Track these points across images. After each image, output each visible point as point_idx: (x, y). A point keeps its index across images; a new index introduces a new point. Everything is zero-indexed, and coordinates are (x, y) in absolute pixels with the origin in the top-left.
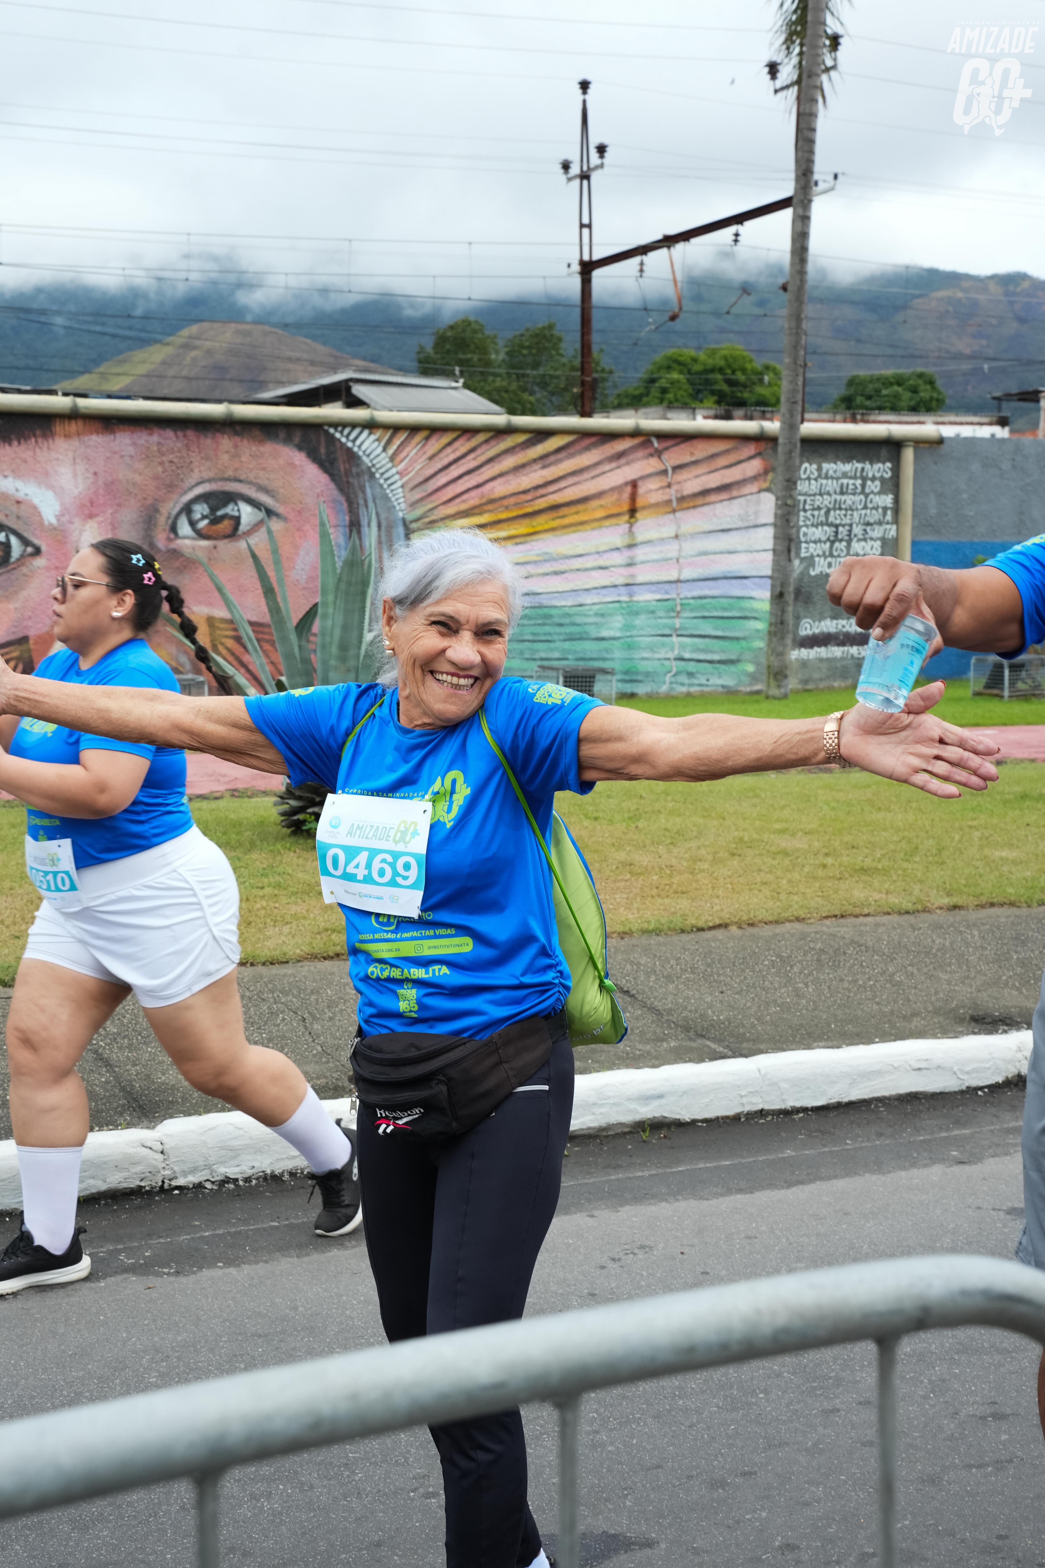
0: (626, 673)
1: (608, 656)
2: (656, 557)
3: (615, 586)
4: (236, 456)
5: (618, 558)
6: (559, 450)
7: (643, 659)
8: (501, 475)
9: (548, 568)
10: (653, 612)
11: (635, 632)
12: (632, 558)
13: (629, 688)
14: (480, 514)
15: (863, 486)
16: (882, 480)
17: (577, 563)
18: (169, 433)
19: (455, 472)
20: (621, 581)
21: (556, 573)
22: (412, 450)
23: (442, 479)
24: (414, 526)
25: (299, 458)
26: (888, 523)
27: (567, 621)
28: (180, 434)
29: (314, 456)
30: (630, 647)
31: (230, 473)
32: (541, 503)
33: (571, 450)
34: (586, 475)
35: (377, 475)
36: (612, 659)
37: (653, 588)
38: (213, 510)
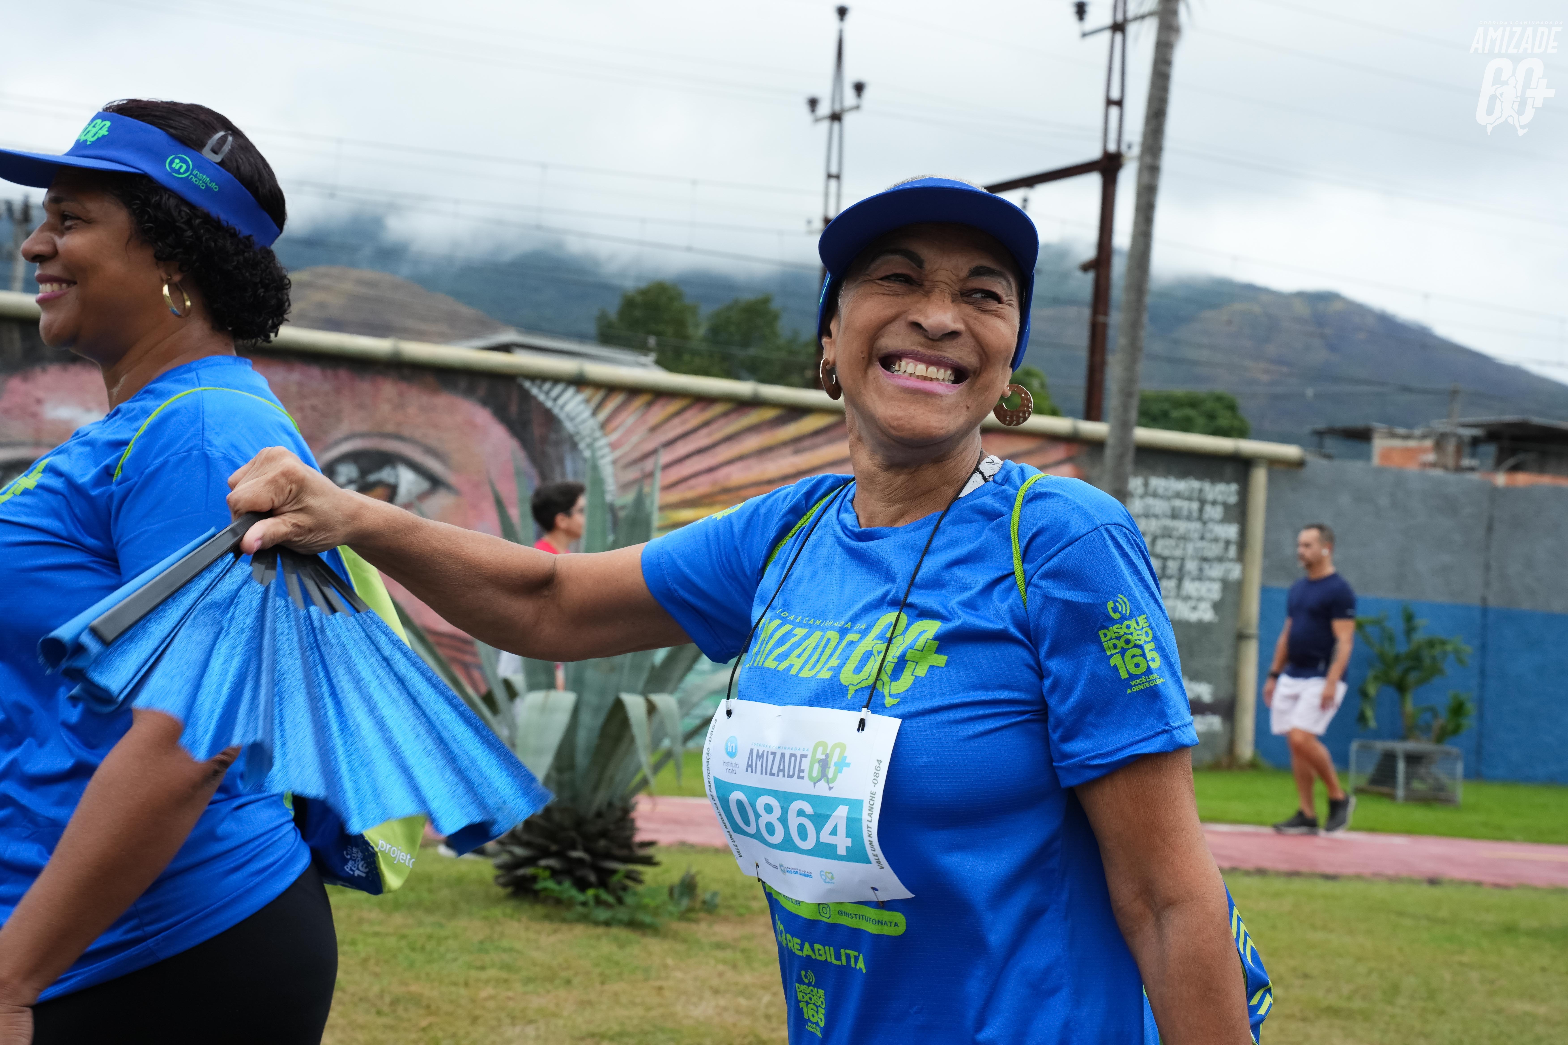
4: (400, 406)
6: (817, 433)
15: (1201, 510)
16: (1226, 505)
18: (315, 372)
22: (630, 418)
23: (665, 457)
25: (482, 416)
26: (1231, 560)
28: (329, 373)
29: (501, 414)
31: (390, 428)
38: (364, 473)
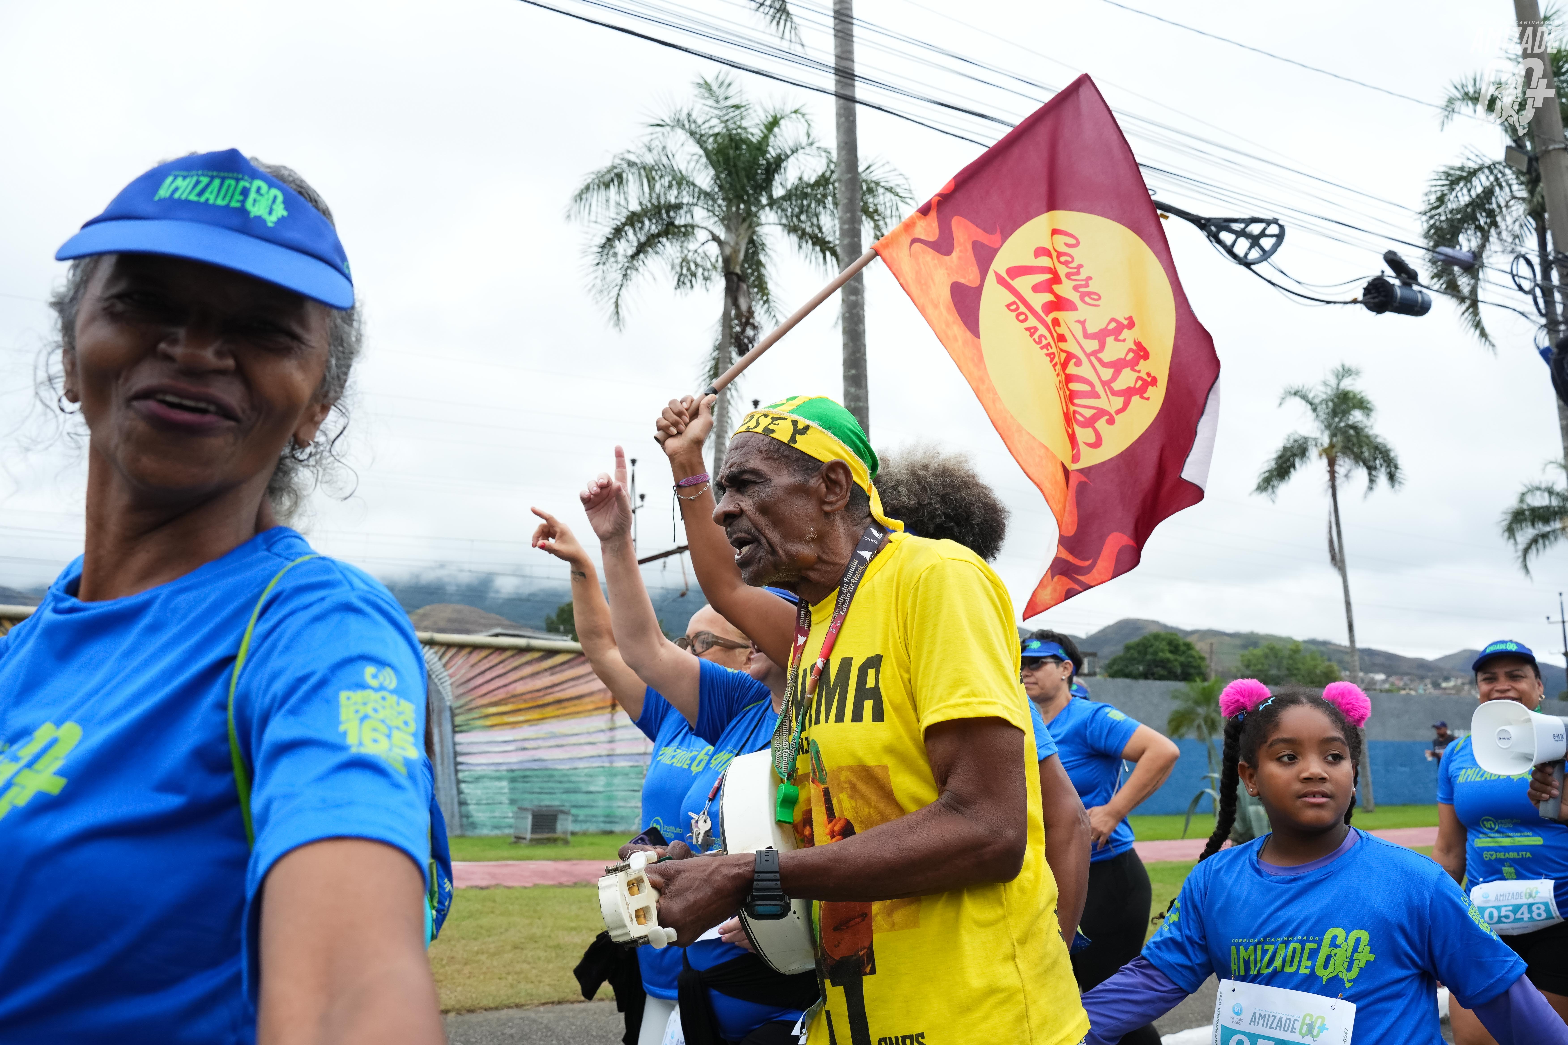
0: (607, 816)
1: (594, 804)
2: (629, 737)
3: (600, 756)
5: (603, 737)
7: (619, 807)
8: (522, 679)
9: (552, 742)
10: (627, 774)
11: (613, 788)
12: (613, 737)
13: (608, 827)
14: (506, 704)
17: (573, 740)
19: (489, 675)
20: (604, 752)
21: (558, 746)
22: (460, 661)
23: (480, 680)
24: (457, 711)
27: (565, 779)
30: (610, 798)
32: (549, 699)
33: (572, 664)
34: (582, 681)
35: (433, 676)
36: (597, 807)
37: (628, 758)
